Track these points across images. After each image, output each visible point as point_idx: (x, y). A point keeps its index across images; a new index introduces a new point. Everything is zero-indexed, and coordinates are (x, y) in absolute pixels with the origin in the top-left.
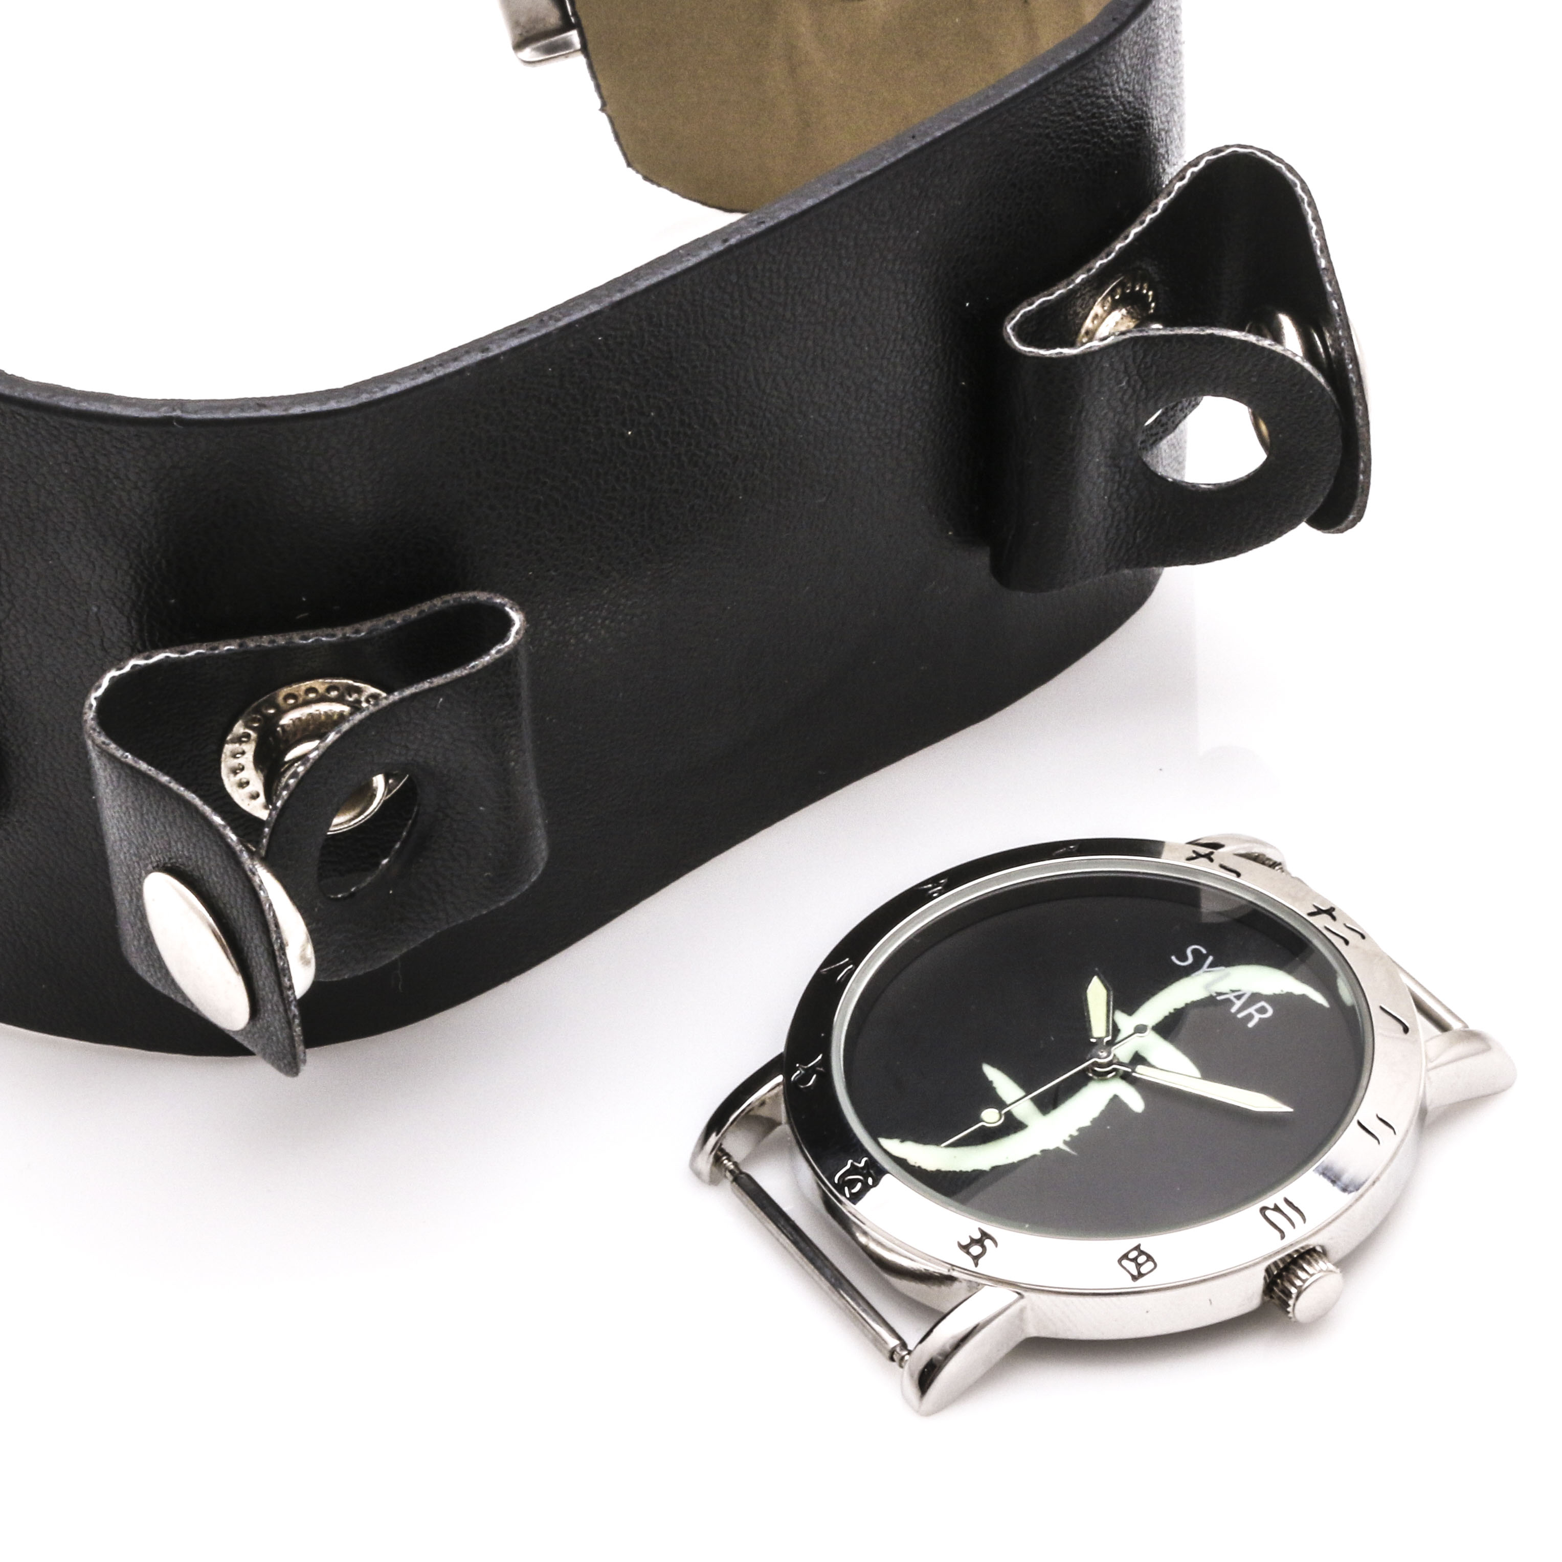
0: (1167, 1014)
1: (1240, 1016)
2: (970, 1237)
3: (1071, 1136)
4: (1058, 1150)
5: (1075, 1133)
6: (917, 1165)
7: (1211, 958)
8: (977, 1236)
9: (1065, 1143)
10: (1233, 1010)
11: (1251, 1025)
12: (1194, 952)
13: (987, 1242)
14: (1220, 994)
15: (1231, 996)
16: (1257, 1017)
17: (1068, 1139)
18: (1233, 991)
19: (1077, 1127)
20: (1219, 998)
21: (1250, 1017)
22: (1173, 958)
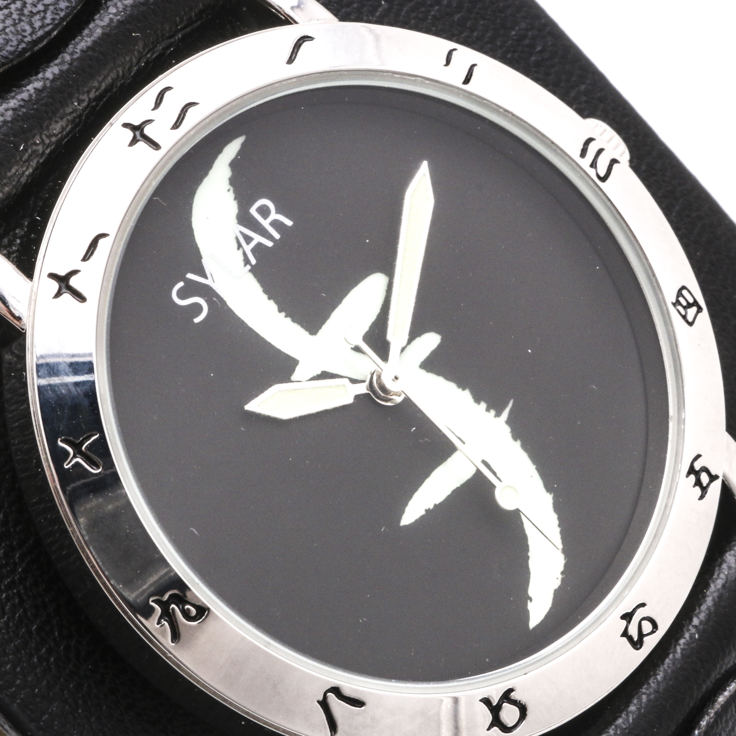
0: (289, 320)
1: (277, 236)
2: (694, 487)
3: (488, 410)
4: (509, 422)
5: (483, 405)
6: (560, 577)
7: (190, 276)
8: (692, 478)
9: (498, 414)
10: (270, 244)
11: (289, 223)
12: (182, 294)
13: (697, 466)
14: (247, 261)
15: (248, 248)
16: (274, 216)
17: (493, 412)
18: (240, 246)
19: (476, 405)
20: (253, 261)
21: (276, 224)
22: (197, 320)
